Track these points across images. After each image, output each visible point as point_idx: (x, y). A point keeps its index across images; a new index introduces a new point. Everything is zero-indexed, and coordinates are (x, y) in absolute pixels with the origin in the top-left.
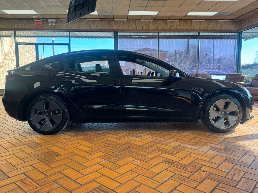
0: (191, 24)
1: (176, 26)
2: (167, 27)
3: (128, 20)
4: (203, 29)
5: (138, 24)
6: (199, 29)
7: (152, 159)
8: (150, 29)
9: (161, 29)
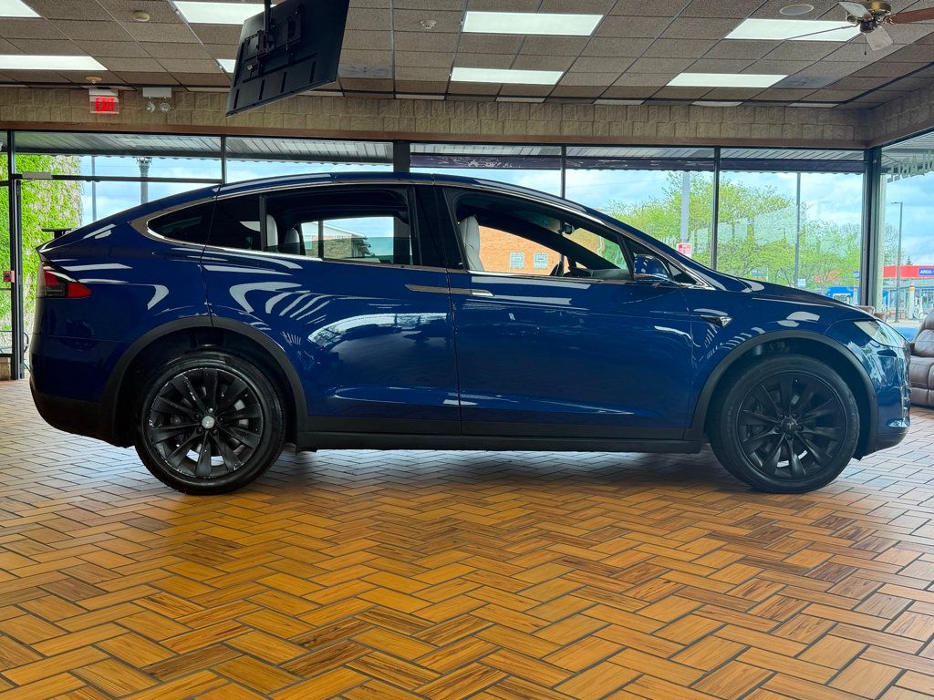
2: (596, 125)
3: (448, 97)
4: (732, 134)
5: (488, 115)
6: (717, 135)
7: (520, 555)
8: (532, 133)
9: (574, 134)
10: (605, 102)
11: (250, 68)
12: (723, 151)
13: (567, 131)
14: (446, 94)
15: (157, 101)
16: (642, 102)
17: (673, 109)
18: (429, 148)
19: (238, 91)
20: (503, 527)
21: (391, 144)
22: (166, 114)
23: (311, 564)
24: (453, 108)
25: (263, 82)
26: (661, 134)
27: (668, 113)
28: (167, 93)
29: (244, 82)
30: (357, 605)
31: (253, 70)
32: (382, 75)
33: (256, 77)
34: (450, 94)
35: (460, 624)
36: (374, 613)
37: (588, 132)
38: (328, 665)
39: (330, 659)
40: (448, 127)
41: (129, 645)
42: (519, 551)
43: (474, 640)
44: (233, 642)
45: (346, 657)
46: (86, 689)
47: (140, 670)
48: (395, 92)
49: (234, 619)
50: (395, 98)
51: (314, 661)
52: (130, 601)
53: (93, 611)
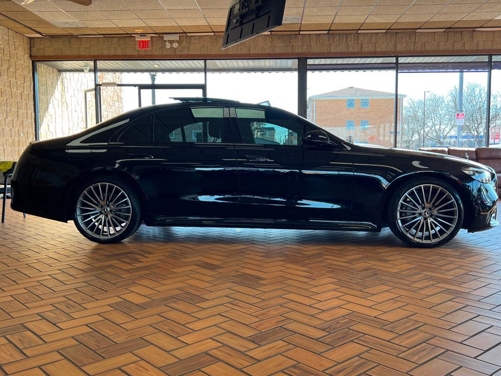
0: (472, 37)
1: (437, 42)
2: (416, 44)
3: (330, 32)
4: (499, 47)
5: (352, 41)
6: (490, 48)
7: (421, 289)
8: (378, 50)
9: (403, 50)
10: (422, 31)
11: (235, 21)
12: (493, 57)
13: (399, 48)
14: (329, 30)
15: (171, 42)
16: (444, 30)
17: (464, 33)
18: (317, 62)
19: (228, 35)
20: (403, 273)
21: (297, 61)
22: (175, 49)
23: (306, 289)
24: (332, 38)
25: (242, 29)
26: (455, 48)
27: (460, 35)
28: (176, 37)
29: (232, 29)
30: (343, 312)
31: (236, 22)
32: (295, 21)
33: (238, 26)
34: (331, 30)
35: (406, 323)
36: (354, 316)
37: (412, 48)
38: (343, 341)
39: (343, 337)
40: (329, 49)
41: (233, 326)
42: (420, 286)
43: (418, 332)
44: (285, 326)
45: (351, 337)
46: (224, 347)
47: (246, 339)
48: (300, 31)
49: (281, 315)
50: (299, 34)
51: (334, 338)
52: (222, 305)
53: (207, 308)
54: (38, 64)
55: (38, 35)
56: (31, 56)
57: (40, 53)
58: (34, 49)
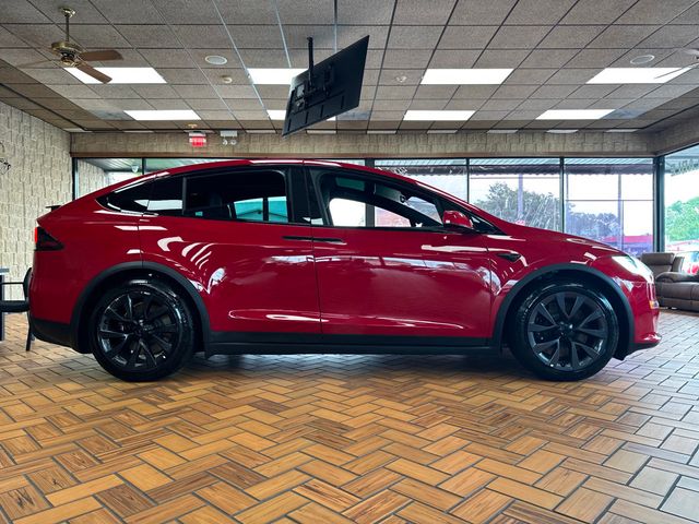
0: (544, 139)
1: (508, 143)
2: (487, 146)
4: (571, 150)
5: (421, 141)
6: (562, 150)
8: (448, 151)
9: (474, 151)
10: (493, 131)
12: (565, 160)
13: (470, 150)
15: (228, 138)
16: (517, 131)
17: (536, 135)
19: (290, 120)
21: (363, 161)
22: (233, 146)
24: (401, 138)
25: (308, 112)
26: (527, 150)
27: (532, 137)
28: (234, 134)
29: (295, 114)
31: (300, 106)
33: (302, 111)
34: (400, 130)
37: (483, 150)
40: (397, 149)
48: (367, 129)
50: (367, 133)
54: (79, 162)
55: (80, 130)
56: (71, 153)
57: (82, 150)
58: (74, 146)
